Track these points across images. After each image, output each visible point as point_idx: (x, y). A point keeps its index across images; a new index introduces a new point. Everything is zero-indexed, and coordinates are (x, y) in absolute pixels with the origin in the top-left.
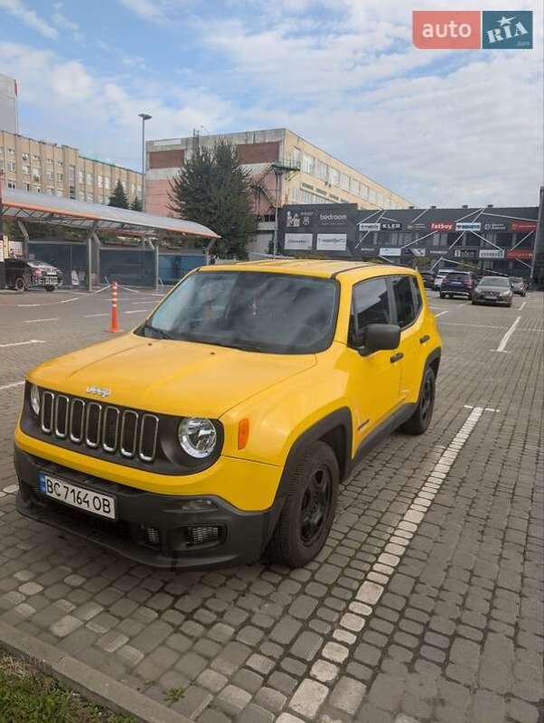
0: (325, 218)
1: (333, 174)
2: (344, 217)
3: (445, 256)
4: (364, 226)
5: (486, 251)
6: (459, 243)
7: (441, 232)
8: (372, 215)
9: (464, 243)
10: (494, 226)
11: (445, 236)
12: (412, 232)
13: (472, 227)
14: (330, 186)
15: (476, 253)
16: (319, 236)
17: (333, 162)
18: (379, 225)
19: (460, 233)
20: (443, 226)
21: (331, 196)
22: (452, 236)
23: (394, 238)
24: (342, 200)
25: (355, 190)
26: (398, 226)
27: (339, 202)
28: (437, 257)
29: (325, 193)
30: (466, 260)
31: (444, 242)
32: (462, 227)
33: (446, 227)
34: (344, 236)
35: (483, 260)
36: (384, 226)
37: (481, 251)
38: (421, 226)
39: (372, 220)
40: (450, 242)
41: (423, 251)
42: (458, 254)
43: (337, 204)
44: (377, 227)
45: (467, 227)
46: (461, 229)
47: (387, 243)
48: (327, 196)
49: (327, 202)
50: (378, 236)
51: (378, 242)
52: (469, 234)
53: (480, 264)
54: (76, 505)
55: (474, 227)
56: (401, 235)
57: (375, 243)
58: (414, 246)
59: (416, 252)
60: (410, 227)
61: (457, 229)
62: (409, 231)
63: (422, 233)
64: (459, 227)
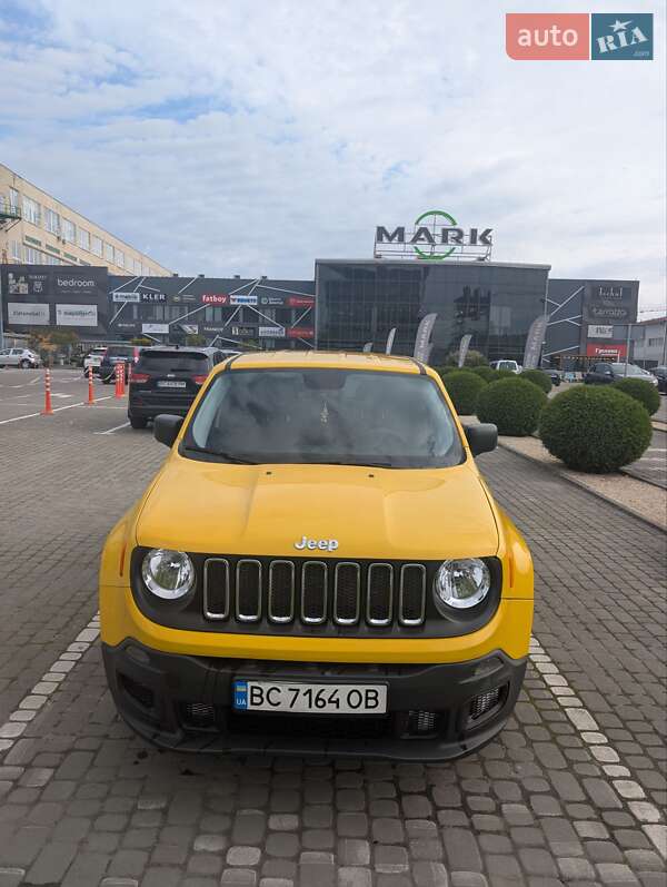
0: (64, 283)
1: (66, 227)
2: (91, 283)
3: (221, 334)
4: (118, 296)
5: (267, 328)
6: (236, 319)
7: (214, 305)
8: (129, 283)
9: (241, 319)
10: (272, 301)
11: (219, 312)
12: (181, 305)
13: (248, 301)
14: (64, 242)
15: (256, 330)
16: (59, 307)
17: (65, 212)
18: (138, 294)
19: (236, 307)
20: (215, 299)
21: (66, 255)
22: (227, 310)
23: (158, 310)
24: (81, 262)
25: (97, 250)
26: (162, 297)
27: (78, 263)
28: (212, 335)
29: (58, 252)
30: (245, 339)
31: (219, 317)
32: (236, 300)
33: (220, 299)
34: (94, 308)
35: (264, 338)
36: (145, 296)
37: (261, 329)
38: (189, 298)
39: (129, 289)
40: (225, 318)
41: (196, 328)
42: (235, 331)
43: (75, 266)
44: (136, 297)
45: (242, 300)
46: (236, 303)
47: (150, 318)
48: (62, 256)
49: (62, 264)
50: (138, 309)
51: (139, 316)
52: (245, 309)
53: (261, 342)
54: (315, 710)
55: (251, 300)
56: (167, 308)
57: (135, 317)
58: (183, 322)
59: (187, 328)
60: (177, 299)
61: (232, 303)
62: (177, 304)
63: (191, 306)
64: (234, 300)
